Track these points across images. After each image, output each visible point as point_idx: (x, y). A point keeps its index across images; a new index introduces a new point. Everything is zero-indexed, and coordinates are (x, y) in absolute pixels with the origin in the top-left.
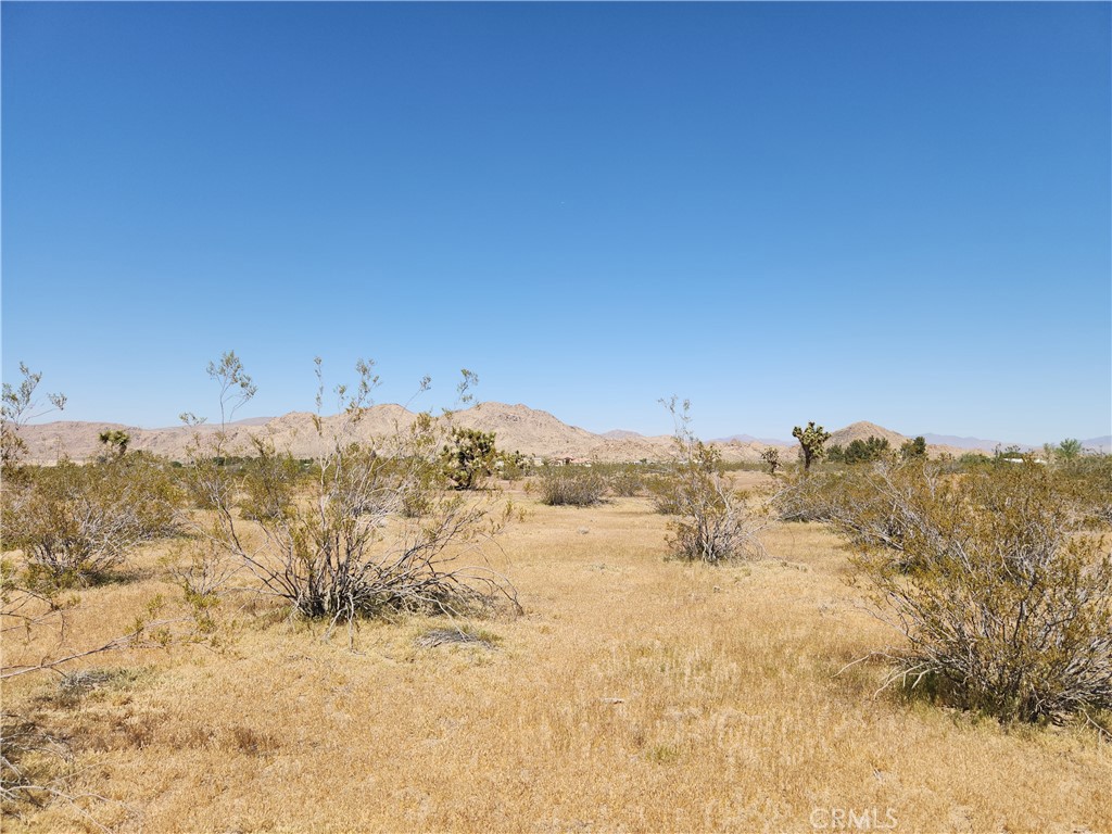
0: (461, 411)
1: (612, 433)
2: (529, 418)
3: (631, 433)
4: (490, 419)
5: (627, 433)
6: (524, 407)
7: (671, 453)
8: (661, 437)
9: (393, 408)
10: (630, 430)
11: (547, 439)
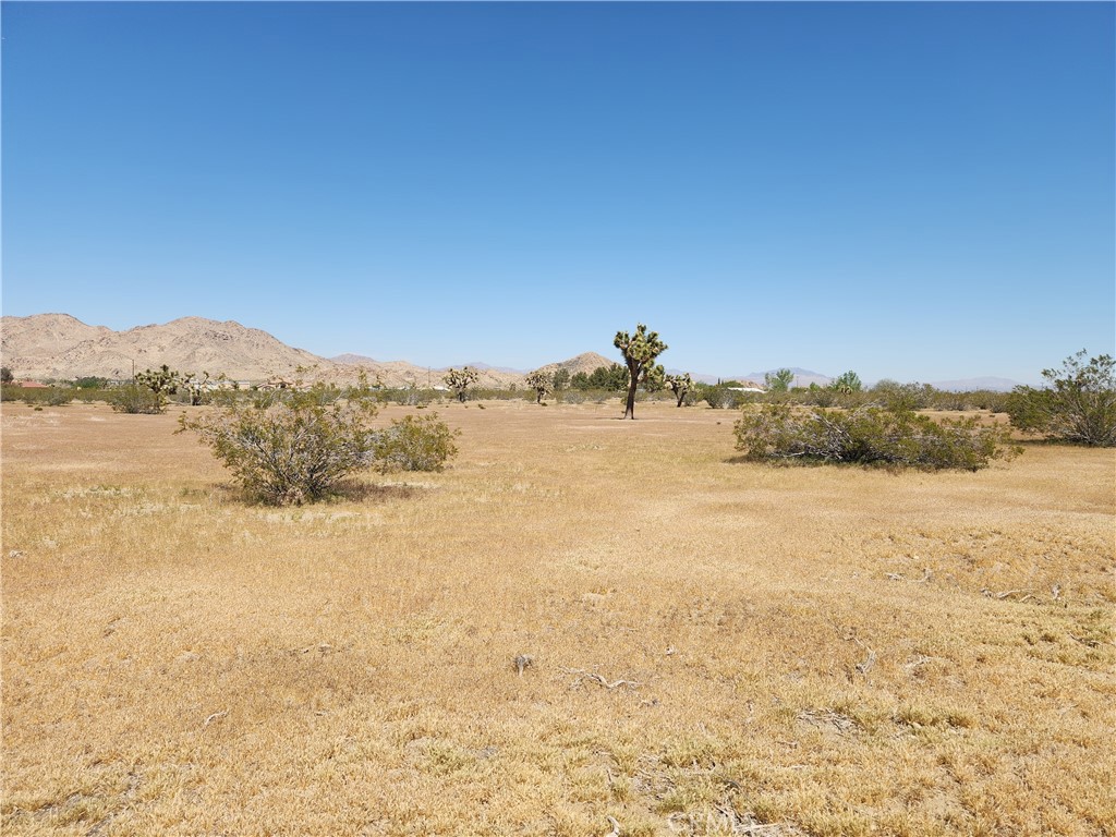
0: (154, 325)
1: (343, 358)
2: (243, 338)
3: (364, 358)
4: (193, 336)
5: (360, 357)
6: (236, 325)
7: (407, 379)
8: (395, 362)
9: (61, 318)
10: (362, 355)
11: (265, 361)
